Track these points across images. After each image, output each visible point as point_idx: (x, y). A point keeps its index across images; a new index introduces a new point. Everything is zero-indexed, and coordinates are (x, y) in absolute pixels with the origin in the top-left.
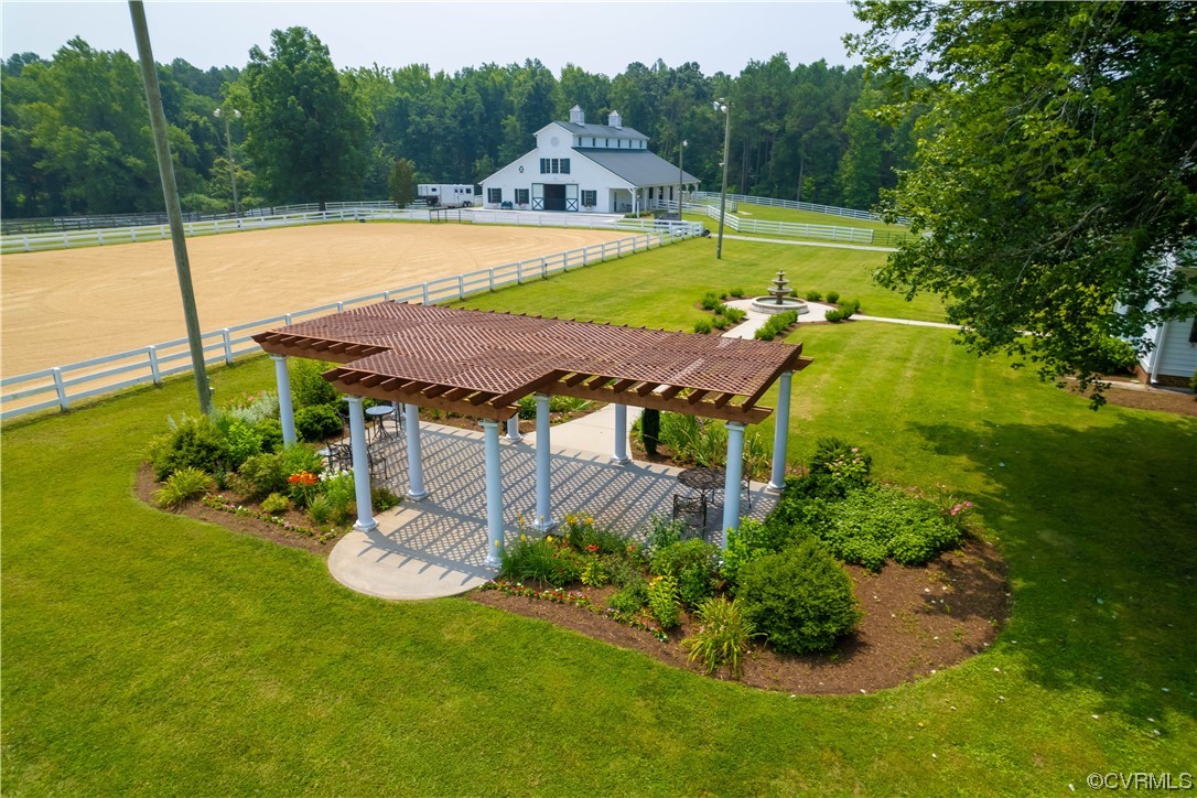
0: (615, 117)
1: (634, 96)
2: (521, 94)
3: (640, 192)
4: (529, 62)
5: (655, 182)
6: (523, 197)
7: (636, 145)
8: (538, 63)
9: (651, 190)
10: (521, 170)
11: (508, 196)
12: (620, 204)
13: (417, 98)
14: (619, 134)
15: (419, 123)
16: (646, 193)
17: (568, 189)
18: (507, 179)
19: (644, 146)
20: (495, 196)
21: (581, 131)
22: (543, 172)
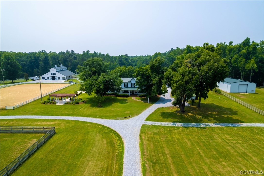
0: (61, 65)
1: (63, 58)
2: (43, 58)
3: (66, 77)
4: (42, 50)
5: (69, 75)
6: (48, 78)
7: (65, 69)
8: (44, 51)
9: (68, 76)
10: (48, 74)
11: (46, 78)
12: (64, 79)
13: (21, 58)
14: (62, 68)
15: (22, 63)
16: (67, 77)
17: (56, 77)
18: (46, 76)
19: (66, 69)
20: (44, 78)
21: (57, 69)
22: (51, 75)
